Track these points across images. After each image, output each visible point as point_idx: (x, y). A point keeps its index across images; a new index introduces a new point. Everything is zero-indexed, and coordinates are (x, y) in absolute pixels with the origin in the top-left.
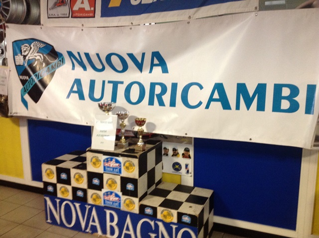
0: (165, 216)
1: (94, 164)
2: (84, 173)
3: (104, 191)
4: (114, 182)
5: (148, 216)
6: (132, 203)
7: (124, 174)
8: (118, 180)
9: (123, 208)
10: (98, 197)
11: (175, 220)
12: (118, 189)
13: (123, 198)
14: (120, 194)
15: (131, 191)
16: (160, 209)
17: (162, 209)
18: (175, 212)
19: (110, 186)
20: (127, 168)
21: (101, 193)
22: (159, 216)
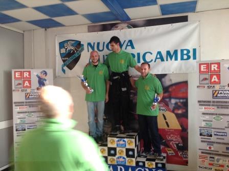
0: (149, 165)
1: (112, 143)
2: (106, 148)
3: (117, 156)
4: (122, 151)
5: (140, 166)
6: (132, 161)
7: (128, 147)
8: (124, 150)
9: (127, 164)
10: (114, 160)
11: (154, 166)
12: (124, 155)
13: (127, 159)
14: (125, 157)
15: (131, 155)
16: (146, 162)
17: (148, 162)
18: (154, 163)
19: (120, 153)
20: (129, 144)
21: (115, 158)
22: (146, 166)
